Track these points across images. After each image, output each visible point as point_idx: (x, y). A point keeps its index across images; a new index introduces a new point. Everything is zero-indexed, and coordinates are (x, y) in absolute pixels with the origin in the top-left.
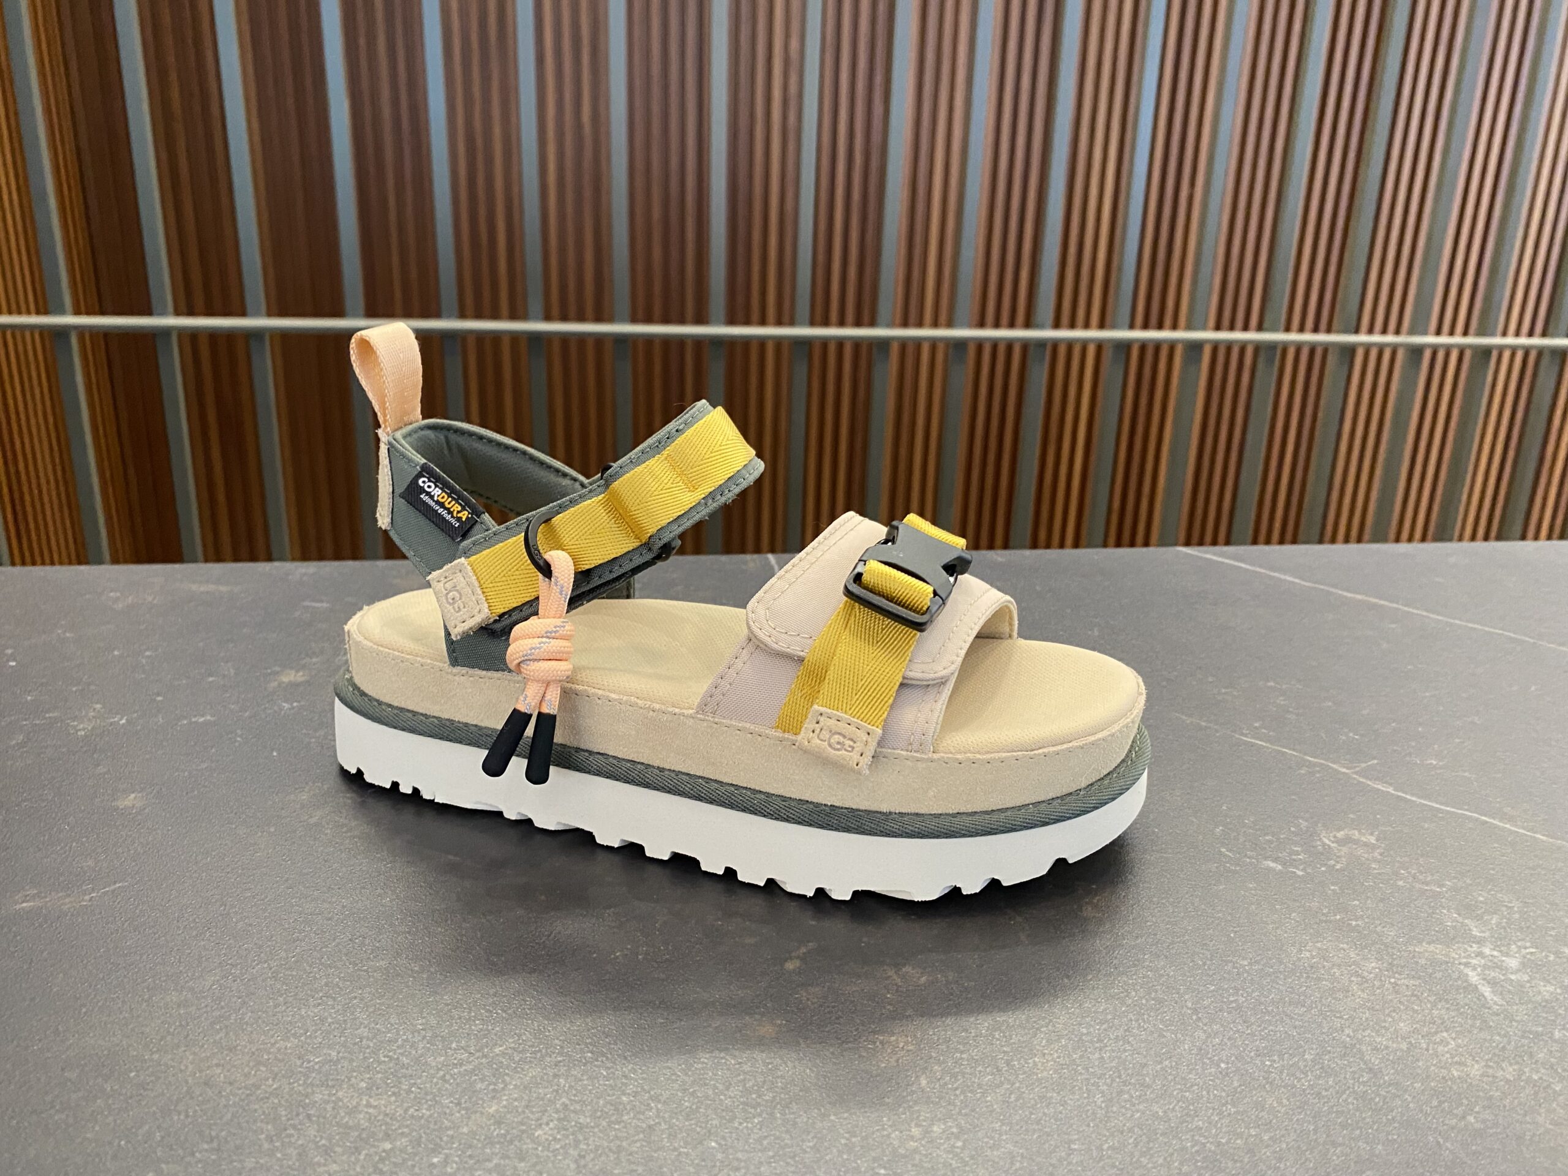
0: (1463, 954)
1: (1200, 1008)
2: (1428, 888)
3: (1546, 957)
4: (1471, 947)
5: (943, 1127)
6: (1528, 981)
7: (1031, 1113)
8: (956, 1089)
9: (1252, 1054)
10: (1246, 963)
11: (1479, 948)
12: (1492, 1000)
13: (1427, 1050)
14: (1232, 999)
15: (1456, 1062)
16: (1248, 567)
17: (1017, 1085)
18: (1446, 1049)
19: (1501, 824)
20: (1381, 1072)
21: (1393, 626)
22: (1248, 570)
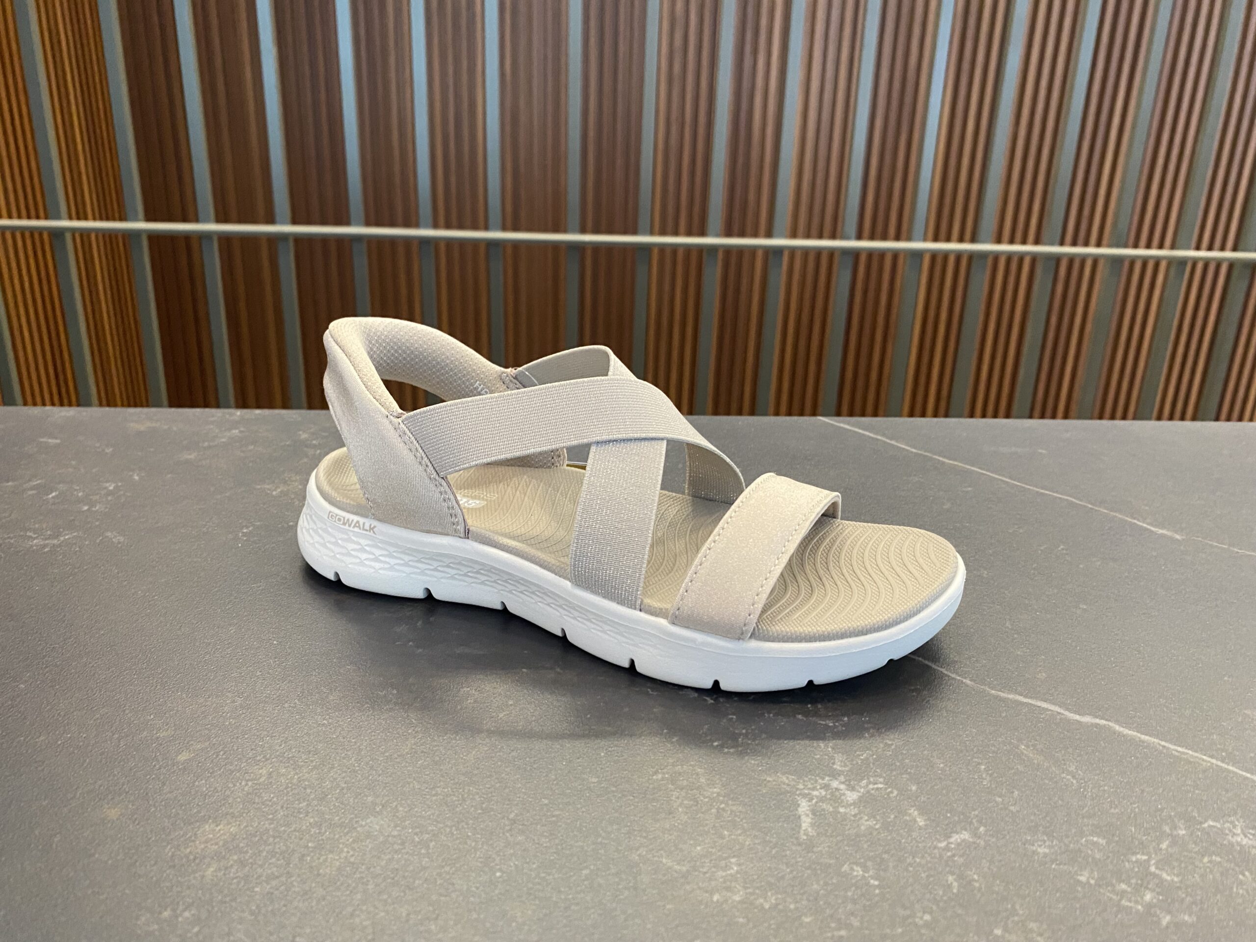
0: (810, 786)
2: (824, 723)
3: (891, 792)
4: (823, 779)
5: (193, 912)
6: (855, 816)
7: (285, 906)
8: (236, 878)
9: (534, 866)
10: (595, 780)
11: (831, 780)
12: (804, 830)
13: (705, 873)
14: (557, 813)
15: (724, 888)
16: (871, 435)
17: (293, 879)
18: (724, 874)
20: (645, 891)
21: (970, 489)
22: (870, 437)
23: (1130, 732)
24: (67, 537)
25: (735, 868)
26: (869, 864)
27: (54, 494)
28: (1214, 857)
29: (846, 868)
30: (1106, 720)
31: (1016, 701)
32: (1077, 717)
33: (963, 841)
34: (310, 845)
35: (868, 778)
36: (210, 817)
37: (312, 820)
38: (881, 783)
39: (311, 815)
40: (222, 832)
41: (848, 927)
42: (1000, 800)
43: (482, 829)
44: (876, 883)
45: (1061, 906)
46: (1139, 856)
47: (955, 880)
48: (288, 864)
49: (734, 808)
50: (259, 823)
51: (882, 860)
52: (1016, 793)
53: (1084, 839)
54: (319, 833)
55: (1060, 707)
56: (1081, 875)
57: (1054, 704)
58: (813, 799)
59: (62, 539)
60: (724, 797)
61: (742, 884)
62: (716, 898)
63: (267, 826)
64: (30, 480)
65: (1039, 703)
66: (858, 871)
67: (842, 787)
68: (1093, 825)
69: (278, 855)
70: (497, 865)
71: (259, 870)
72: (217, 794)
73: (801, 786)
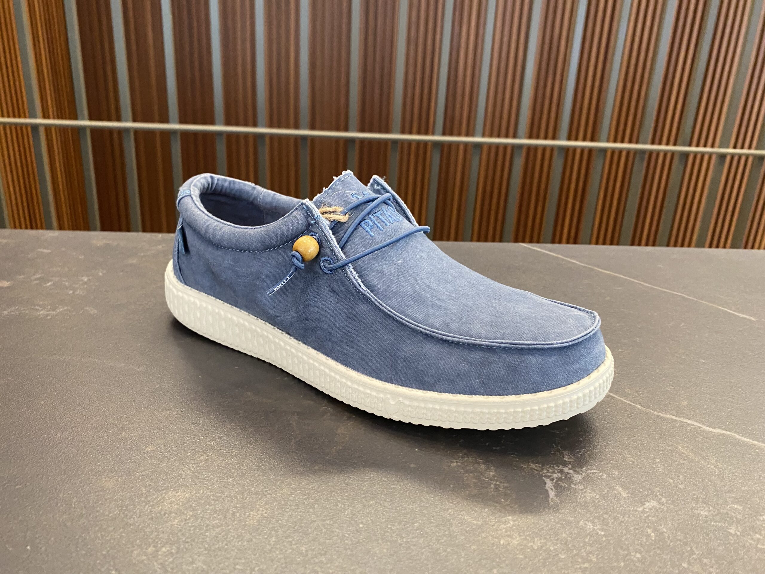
0: (551, 471)
1: (369, 491)
2: (553, 431)
3: (602, 475)
4: (559, 467)
5: (168, 549)
6: (582, 490)
7: (226, 545)
8: (193, 526)
9: (383, 520)
11: (563, 467)
12: (551, 499)
13: (493, 526)
15: (507, 535)
17: (230, 527)
18: (505, 527)
19: (619, 398)
20: (456, 537)
21: (620, 288)
22: (554, 256)
23: (746, 439)
24: (61, 310)
25: (512, 523)
26: (596, 521)
27: (50, 283)
29: (581, 523)
30: (729, 431)
31: (671, 419)
32: (711, 430)
33: (653, 506)
34: (238, 505)
35: (587, 467)
36: (171, 488)
37: (237, 490)
38: (595, 469)
39: (236, 486)
40: (180, 497)
41: (590, 561)
42: (671, 481)
43: (347, 496)
44: (603, 533)
45: (720, 548)
47: (653, 532)
48: (225, 518)
49: (505, 485)
50: (204, 492)
51: (604, 519)
52: (681, 476)
53: (729, 506)
54: (243, 498)
55: (699, 423)
56: (731, 529)
57: (695, 421)
58: (554, 479)
59: (58, 311)
60: (498, 477)
61: (518, 533)
62: (502, 543)
63: (208, 493)
64: (34, 275)
65: (685, 420)
66: (590, 526)
67: (571, 471)
68: (732, 497)
69: (218, 512)
70: (359, 519)
71: (208, 522)
72: (174, 473)
73: (545, 471)
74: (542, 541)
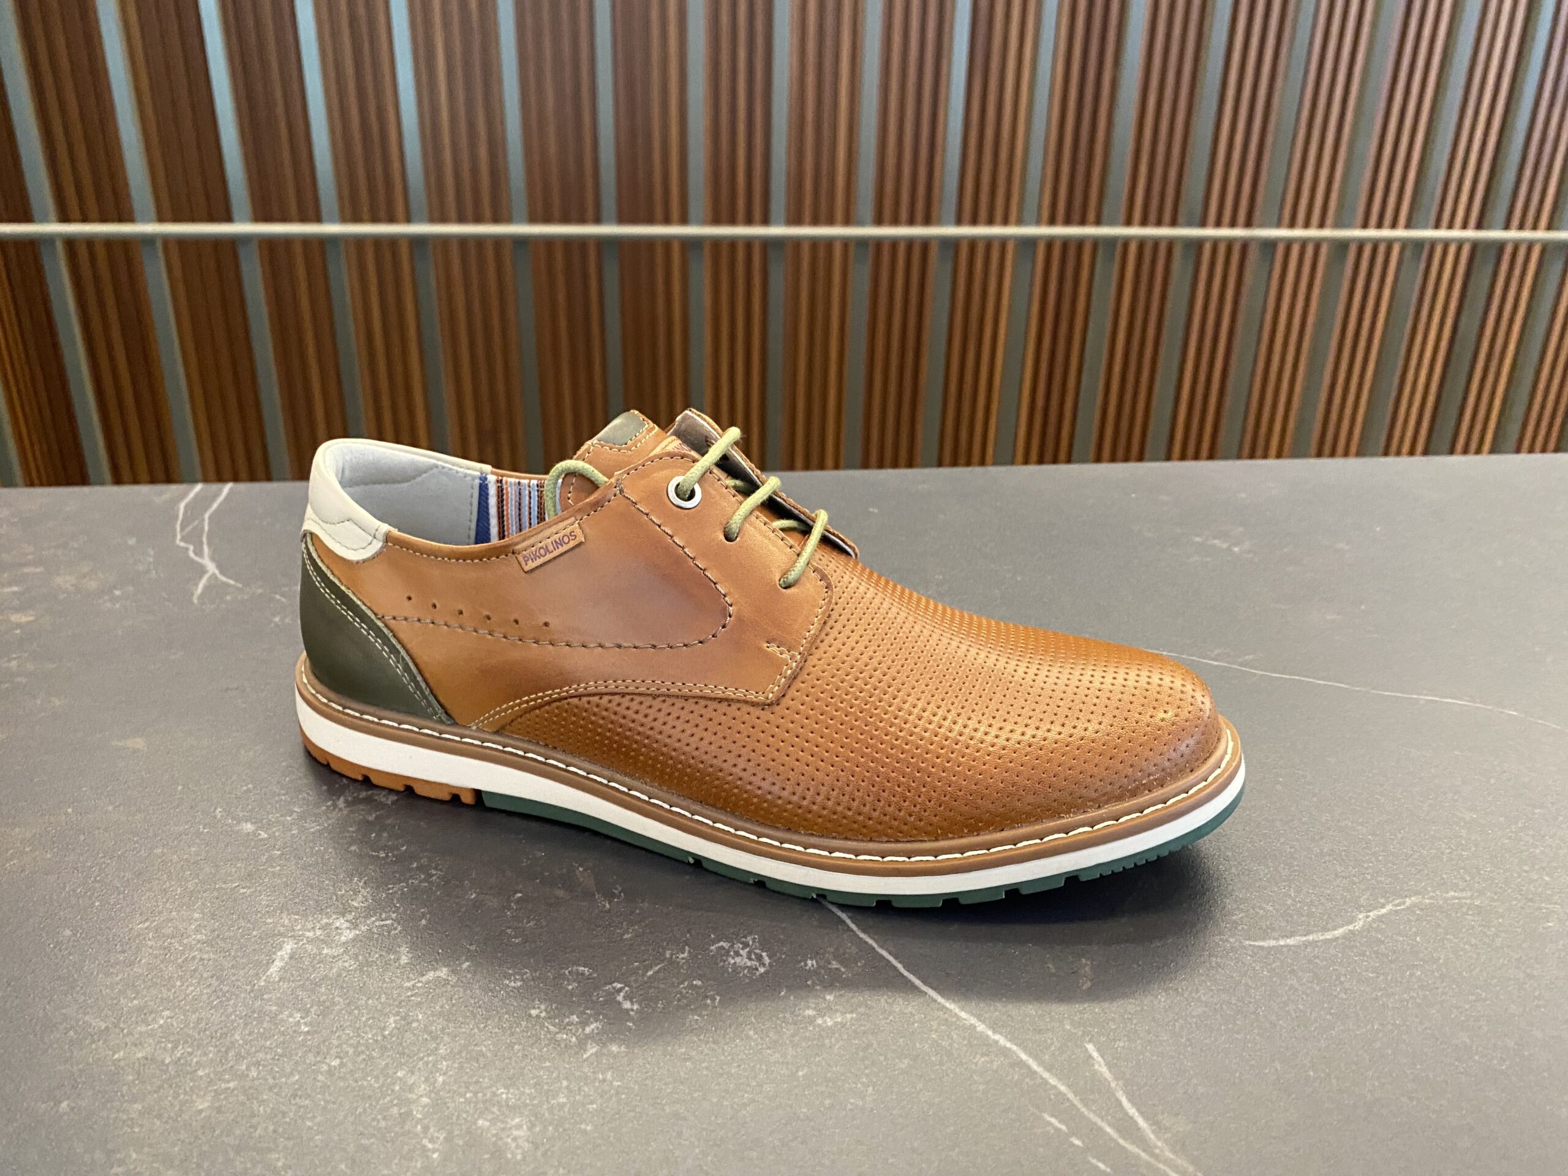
26: (314, 1008)
28: (695, 982)
29: (285, 1014)
33: (439, 977)
35: (381, 914)
38: (391, 919)
41: (244, 1076)
44: (306, 1029)
46: (615, 985)
47: (395, 1022)
49: (206, 956)
51: (332, 1003)
56: (539, 1008)
58: (302, 940)
60: (204, 943)
61: (156, 1039)
62: (116, 1056)
66: (296, 1018)
67: (347, 925)
73: (299, 927)
74: (190, 1050)
